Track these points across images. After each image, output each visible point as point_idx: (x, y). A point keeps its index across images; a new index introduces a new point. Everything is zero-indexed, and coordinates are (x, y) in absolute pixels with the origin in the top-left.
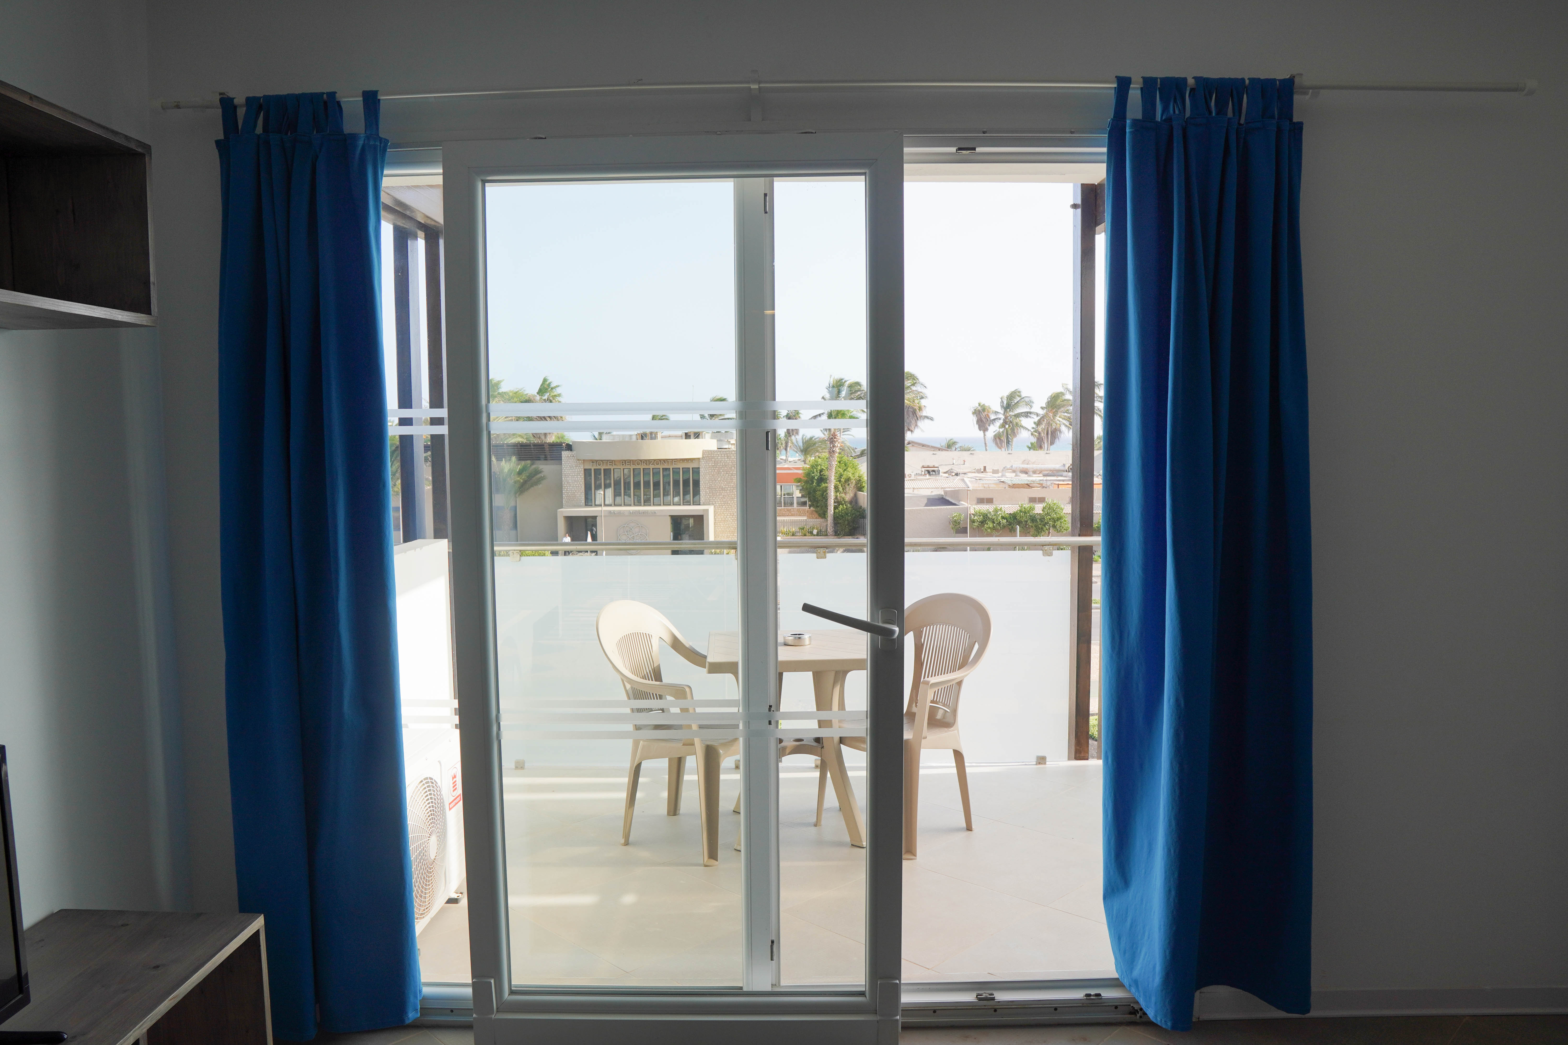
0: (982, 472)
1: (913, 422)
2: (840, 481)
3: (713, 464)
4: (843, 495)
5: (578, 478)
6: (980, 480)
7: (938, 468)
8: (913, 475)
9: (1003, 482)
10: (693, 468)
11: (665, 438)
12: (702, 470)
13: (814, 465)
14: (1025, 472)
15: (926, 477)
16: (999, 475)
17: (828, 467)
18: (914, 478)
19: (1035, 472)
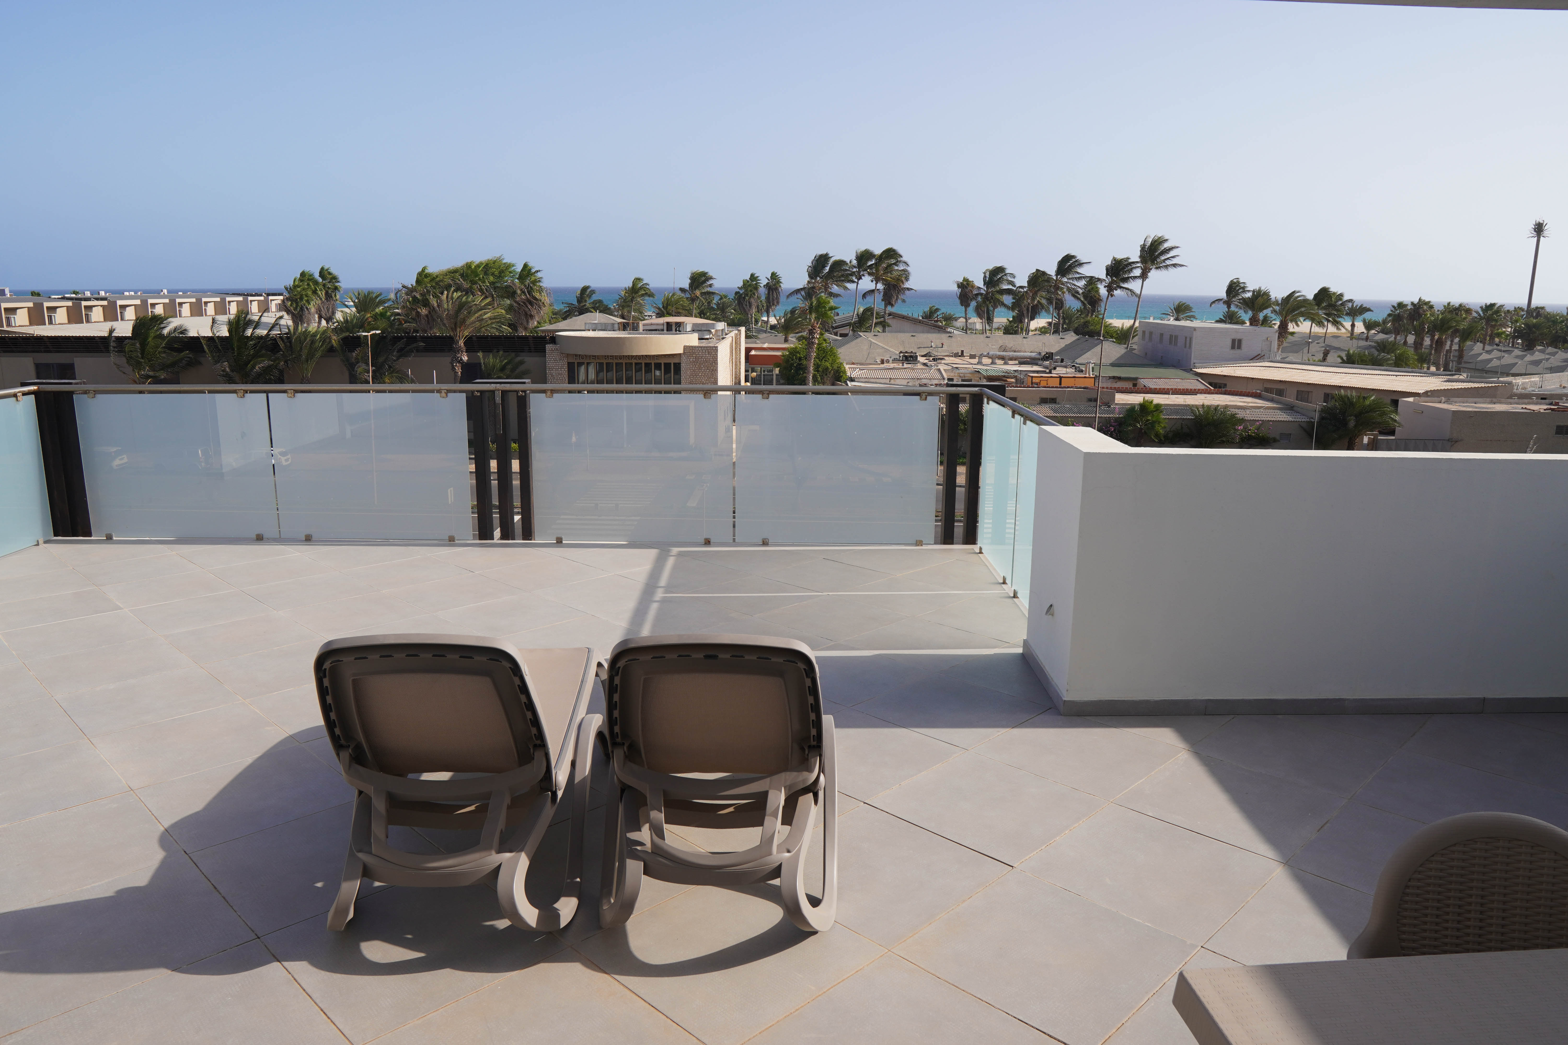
0: (960, 356)
1: (894, 295)
2: (818, 371)
3: (694, 360)
5: (561, 371)
6: (957, 368)
7: (916, 353)
8: (891, 361)
9: (978, 372)
10: (675, 364)
11: (646, 330)
12: (683, 366)
13: (793, 352)
14: (1002, 358)
15: (903, 365)
16: (976, 361)
17: (807, 357)
18: (892, 365)
19: (1011, 359)
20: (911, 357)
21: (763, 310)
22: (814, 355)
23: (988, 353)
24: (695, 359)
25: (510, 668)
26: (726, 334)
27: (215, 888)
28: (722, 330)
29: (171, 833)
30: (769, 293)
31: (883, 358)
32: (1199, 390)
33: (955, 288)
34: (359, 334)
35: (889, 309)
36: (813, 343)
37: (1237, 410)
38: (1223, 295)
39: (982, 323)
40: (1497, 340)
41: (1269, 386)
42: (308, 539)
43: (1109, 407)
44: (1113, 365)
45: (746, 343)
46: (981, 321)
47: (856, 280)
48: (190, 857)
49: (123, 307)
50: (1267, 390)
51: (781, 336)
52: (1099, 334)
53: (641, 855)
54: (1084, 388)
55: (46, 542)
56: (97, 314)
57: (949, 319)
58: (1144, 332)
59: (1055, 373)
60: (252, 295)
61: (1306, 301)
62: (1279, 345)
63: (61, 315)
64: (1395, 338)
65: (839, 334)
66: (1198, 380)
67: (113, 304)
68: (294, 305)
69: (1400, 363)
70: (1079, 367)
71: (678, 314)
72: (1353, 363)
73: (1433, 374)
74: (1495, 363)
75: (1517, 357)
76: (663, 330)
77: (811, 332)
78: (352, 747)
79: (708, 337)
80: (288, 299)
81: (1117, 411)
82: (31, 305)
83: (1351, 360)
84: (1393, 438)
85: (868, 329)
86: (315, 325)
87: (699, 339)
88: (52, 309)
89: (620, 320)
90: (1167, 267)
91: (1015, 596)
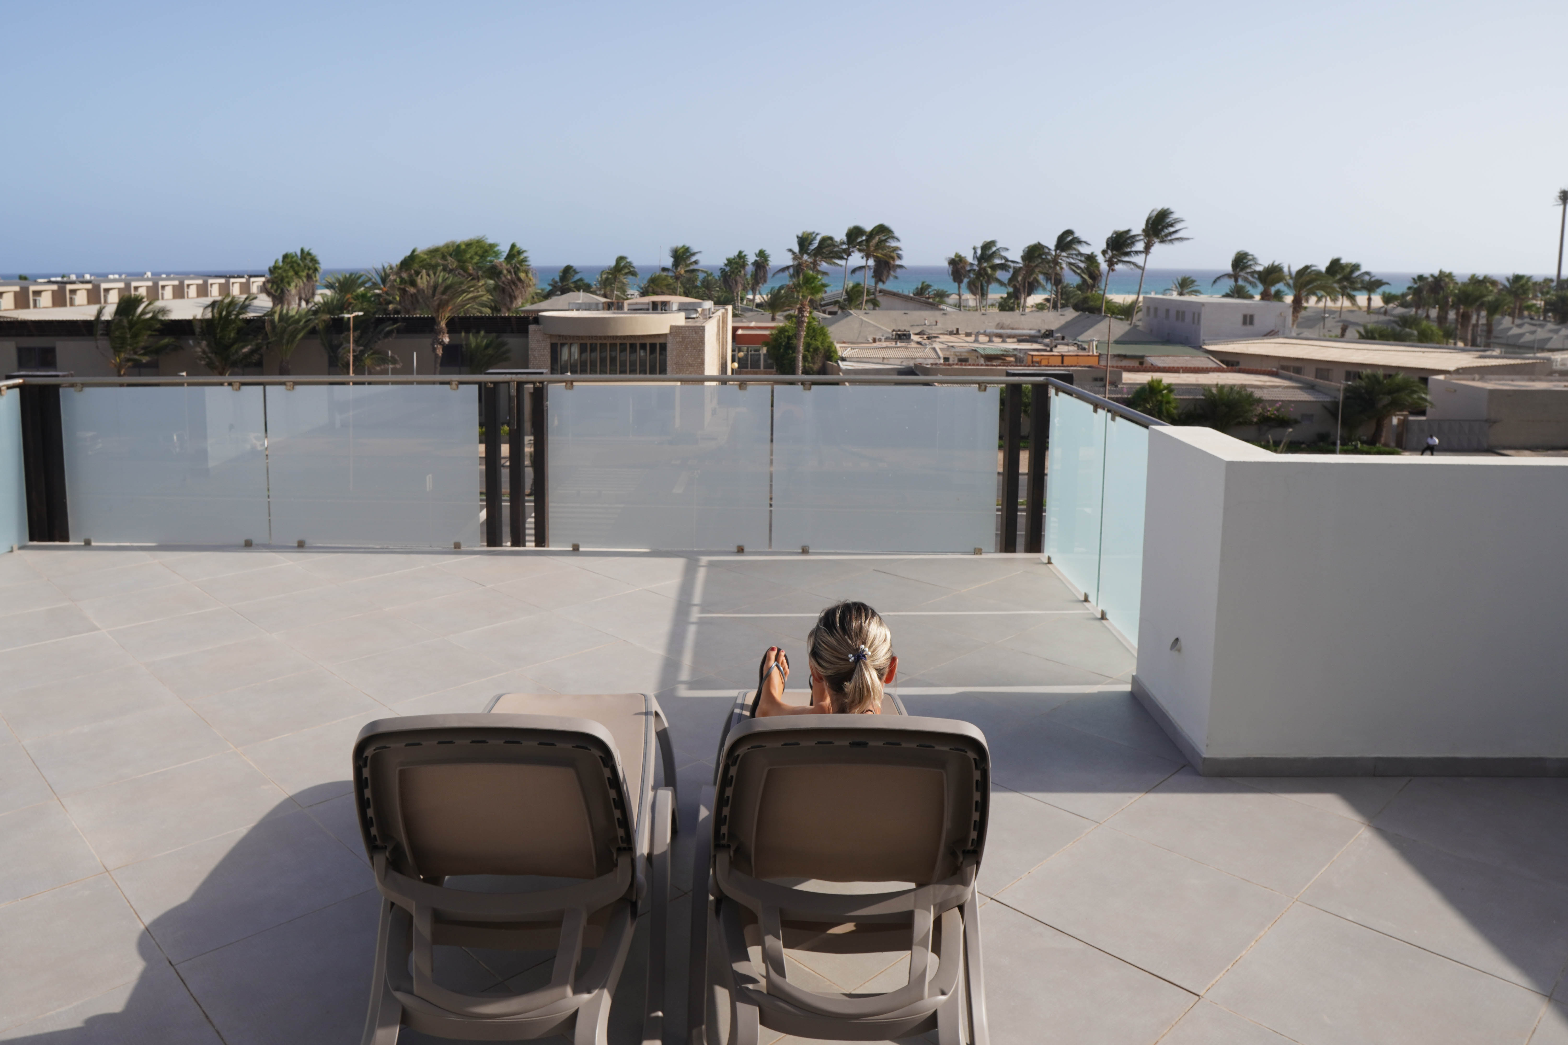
0: (955, 334)
1: (885, 272)
2: (808, 351)
3: (680, 340)
4: (811, 365)
5: (544, 351)
6: (953, 347)
7: (909, 331)
8: (883, 340)
9: (975, 350)
10: (660, 344)
11: (631, 310)
12: (669, 347)
13: (782, 330)
14: (1000, 336)
15: (896, 344)
16: (972, 338)
17: (796, 336)
18: (884, 344)
19: (1010, 337)
20: (904, 335)
21: (748, 288)
22: (803, 334)
23: (985, 331)
24: (682, 339)
25: (601, 757)
26: (713, 313)
27: (207, 1017)
28: (709, 309)
29: (153, 934)
30: (756, 270)
31: (875, 337)
32: (1211, 368)
33: (945, 264)
34: (341, 316)
35: (880, 286)
36: (803, 322)
37: (1253, 390)
38: (1228, 268)
39: (976, 299)
40: (1526, 313)
41: (1285, 363)
42: (301, 545)
43: (1116, 386)
44: (1117, 342)
45: (733, 322)
46: (974, 297)
47: (846, 257)
48: (176, 970)
49: (107, 291)
50: (1283, 368)
51: (768, 314)
52: (1099, 310)
53: (754, 996)
54: (1089, 367)
55: (21, 548)
56: (81, 297)
57: (942, 296)
58: (1148, 308)
59: (1056, 351)
60: (234, 277)
61: (1318, 273)
62: (1294, 321)
63: (46, 299)
64: (1416, 312)
65: (827, 312)
66: (1209, 358)
67: (97, 288)
68: (275, 287)
69: (1424, 339)
70: (1081, 345)
71: (663, 293)
72: (1373, 338)
73: (1463, 350)
74: (1528, 338)
75: (1551, 331)
76: (648, 309)
77: (801, 311)
78: (389, 848)
79: (694, 316)
80: (268, 281)
81: (1125, 390)
82: (17, 289)
83: (1369, 336)
84: (1423, 418)
85: (858, 307)
86: (296, 307)
87: (687, 318)
88: (37, 293)
89: (604, 300)
90: (1171, 241)
91: (1103, 617)
